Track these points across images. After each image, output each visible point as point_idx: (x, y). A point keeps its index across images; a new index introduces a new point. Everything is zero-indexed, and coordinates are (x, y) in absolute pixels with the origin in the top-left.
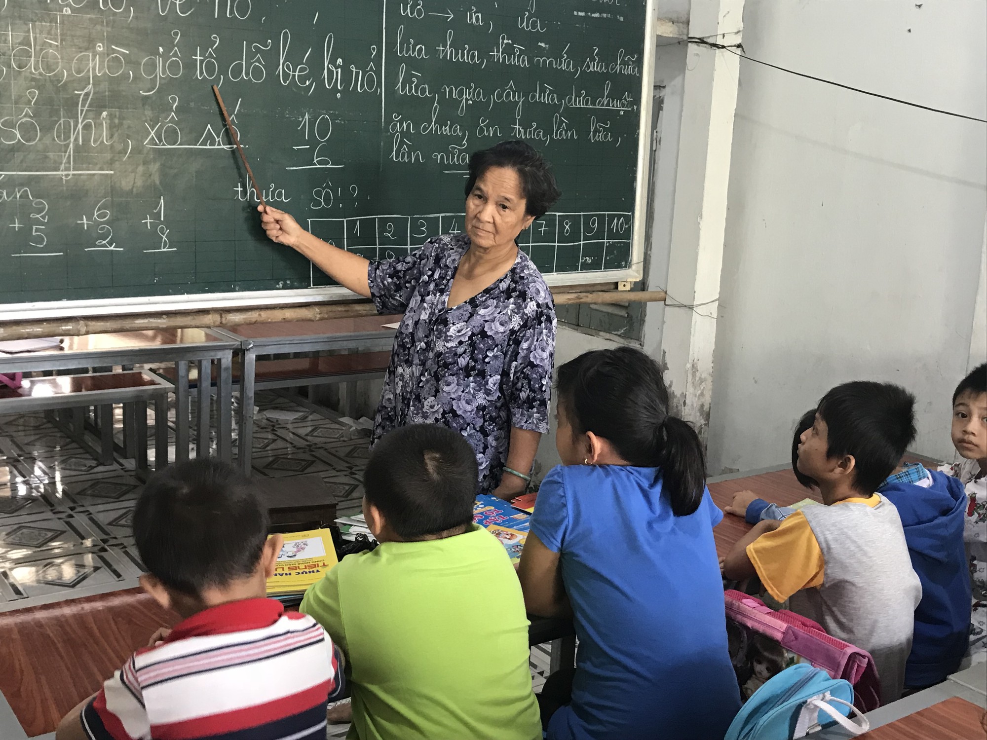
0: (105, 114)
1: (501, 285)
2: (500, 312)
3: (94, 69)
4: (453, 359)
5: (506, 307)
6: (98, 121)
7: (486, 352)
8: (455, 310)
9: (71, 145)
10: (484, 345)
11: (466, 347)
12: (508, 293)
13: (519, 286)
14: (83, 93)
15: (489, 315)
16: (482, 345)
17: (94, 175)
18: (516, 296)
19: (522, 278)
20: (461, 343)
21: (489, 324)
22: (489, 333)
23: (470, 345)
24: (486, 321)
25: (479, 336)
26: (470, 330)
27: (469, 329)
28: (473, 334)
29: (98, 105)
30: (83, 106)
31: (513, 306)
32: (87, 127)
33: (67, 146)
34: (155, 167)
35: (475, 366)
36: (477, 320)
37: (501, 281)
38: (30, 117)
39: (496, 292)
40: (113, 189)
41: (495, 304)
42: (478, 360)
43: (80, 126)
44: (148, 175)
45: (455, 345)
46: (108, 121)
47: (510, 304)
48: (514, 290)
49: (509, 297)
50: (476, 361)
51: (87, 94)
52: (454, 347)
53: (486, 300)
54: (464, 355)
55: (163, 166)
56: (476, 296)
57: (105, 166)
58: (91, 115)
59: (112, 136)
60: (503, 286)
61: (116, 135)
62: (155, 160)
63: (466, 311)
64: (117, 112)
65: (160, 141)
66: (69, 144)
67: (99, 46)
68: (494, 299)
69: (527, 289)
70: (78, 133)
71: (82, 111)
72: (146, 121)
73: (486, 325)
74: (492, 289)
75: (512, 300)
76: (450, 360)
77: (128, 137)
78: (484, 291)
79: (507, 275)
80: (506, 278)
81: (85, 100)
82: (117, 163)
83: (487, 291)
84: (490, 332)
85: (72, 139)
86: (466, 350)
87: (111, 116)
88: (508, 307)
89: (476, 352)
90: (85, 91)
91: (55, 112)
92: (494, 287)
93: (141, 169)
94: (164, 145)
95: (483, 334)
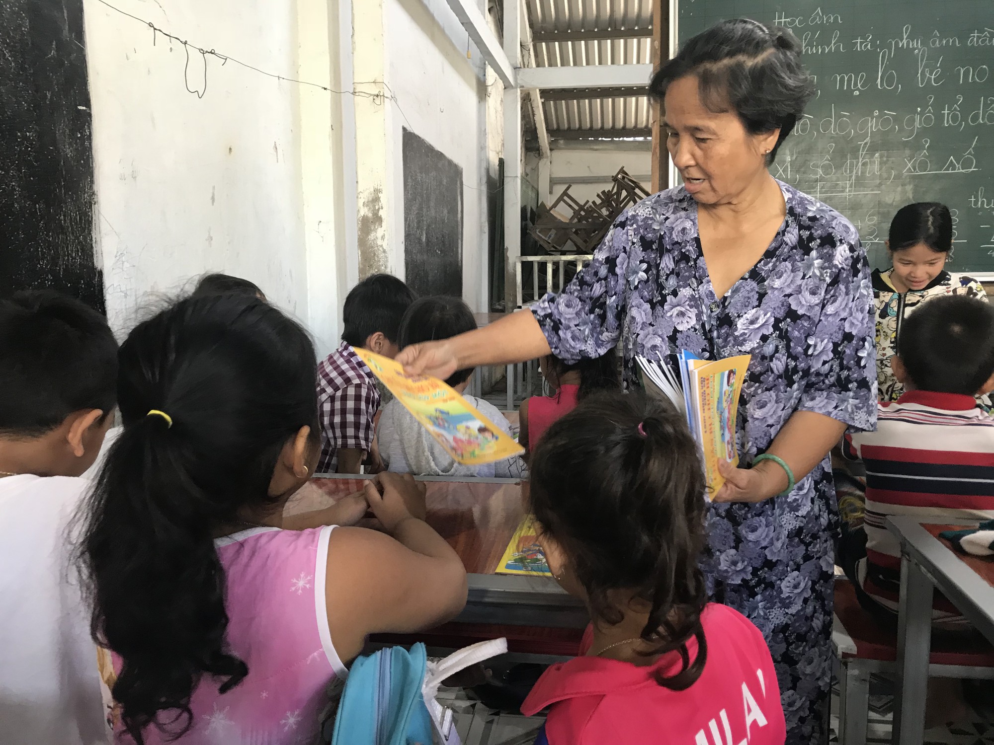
0: (877, 155)
1: (786, 239)
2: (804, 276)
3: (872, 127)
4: (762, 365)
5: (810, 266)
6: (872, 160)
7: (806, 341)
8: (732, 297)
9: (854, 177)
10: (799, 332)
11: (775, 342)
12: (804, 246)
13: (816, 230)
14: (863, 143)
15: (789, 286)
16: (797, 333)
17: (867, 194)
18: (818, 246)
19: (813, 219)
20: (764, 338)
21: (795, 299)
22: (800, 312)
23: (780, 337)
24: (789, 295)
25: (789, 320)
26: (771, 316)
27: (769, 314)
28: (777, 321)
29: (873, 149)
30: (863, 151)
31: (819, 261)
32: (864, 164)
33: (851, 177)
34: (909, 188)
35: (796, 366)
36: (773, 299)
37: (781, 233)
38: (829, 160)
39: (786, 250)
40: (879, 203)
41: (790, 268)
42: (798, 355)
43: (860, 164)
44: (904, 192)
45: (756, 345)
46: (879, 159)
47: (813, 259)
48: (811, 238)
49: (807, 251)
50: (795, 358)
51: (866, 143)
52: (757, 348)
53: (774, 267)
54: (776, 355)
55: (916, 186)
56: (756, 266)
57: (875, 188)
58: (868, 156)
59: (881, 169)
60: (791, 237)
61: (884, 168)
62: (910, 183)
63: (752, 290)
64: (885, 153)
65: (915, 169)
66: (852, 176)
67: (876, 112)
68: (785, 260)
69: (830, 230)
70: (859, 168)
71: (862, 154)
72: (905, 158)
73: (791, 300)
74: (776, 249)
75: (814, 253)
76: (759, 369)
77: (892, 169)
78: (765, 255)
79: (787, 222)
80: (787, 226)
81: (864, 148)
82: (883, 186)
83: (769, 254)
84: (801, 308)
85: (854, 172)
86: (777, 347)
87: (881, 157)
88: (812, 265)
89: (792, 344)
90: (865, 141)
91: (844, 156)
92: (778, 245)
93: (899, 189)
94: (917, 172)
95: (792, 315)
